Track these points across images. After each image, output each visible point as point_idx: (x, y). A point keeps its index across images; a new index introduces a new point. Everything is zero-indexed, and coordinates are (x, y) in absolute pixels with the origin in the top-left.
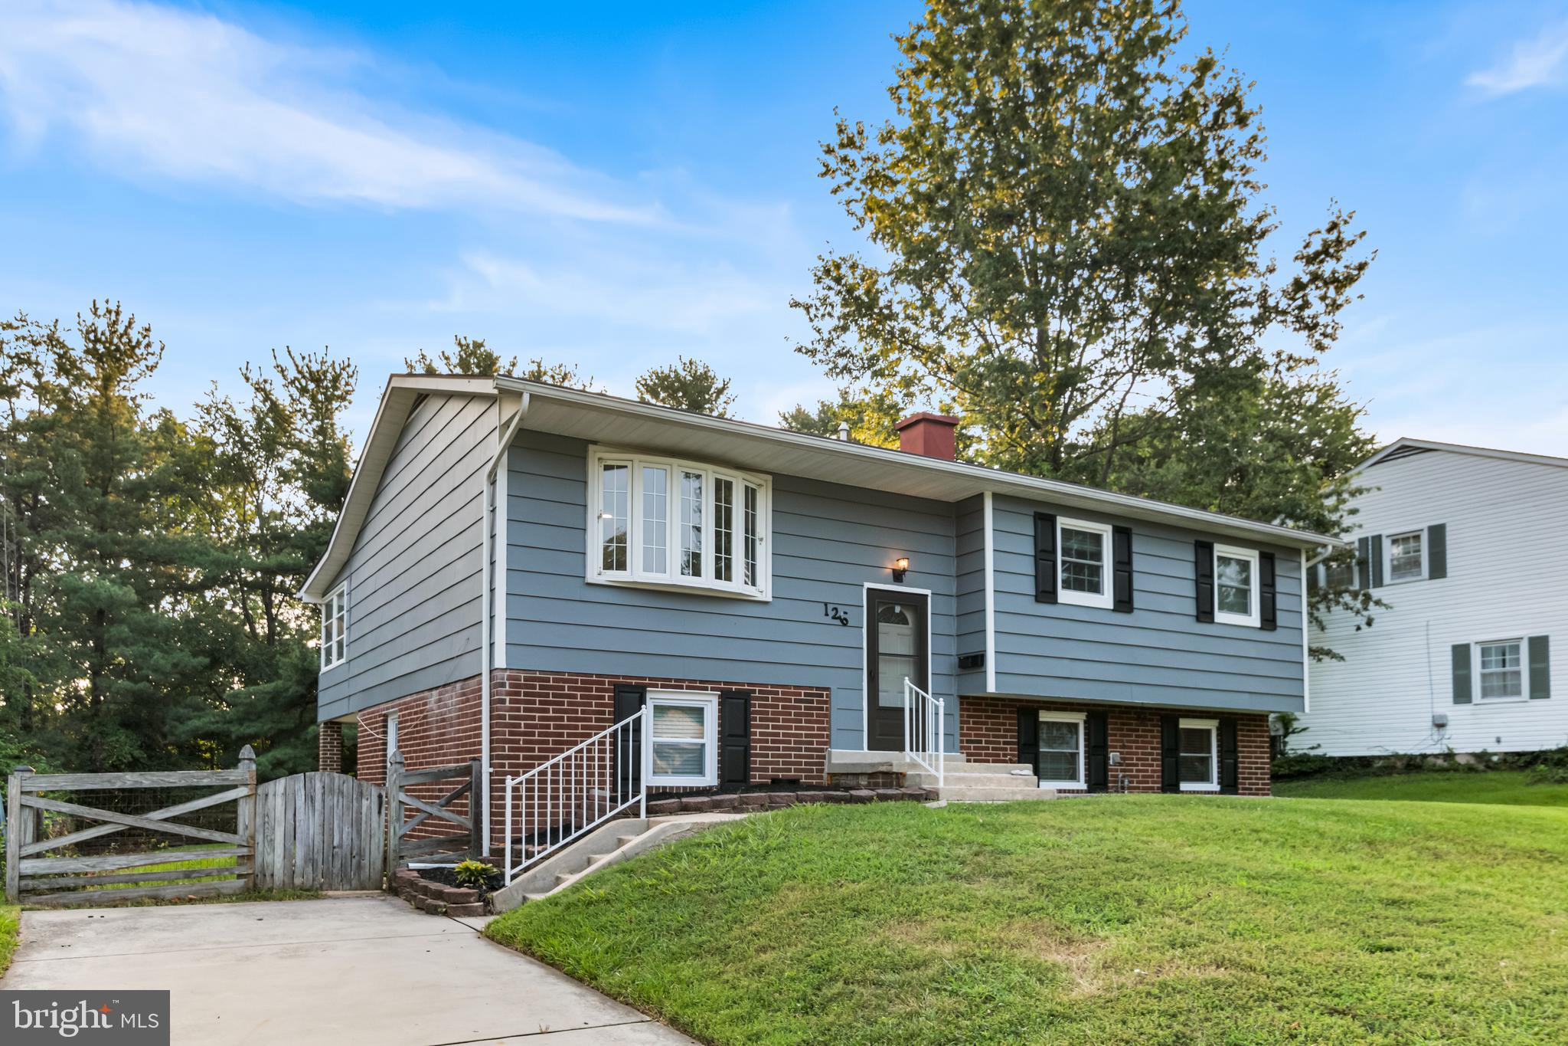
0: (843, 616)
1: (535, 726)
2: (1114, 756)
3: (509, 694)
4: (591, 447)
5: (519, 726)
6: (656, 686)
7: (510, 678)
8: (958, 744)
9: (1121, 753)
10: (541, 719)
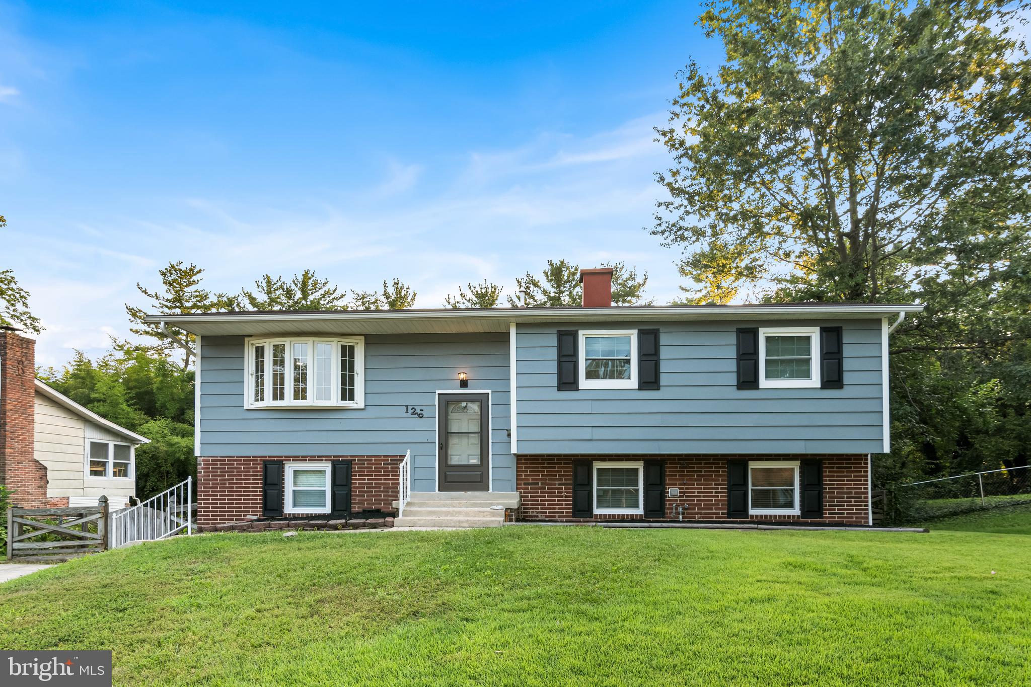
0: (419, 412)
1: (218, 484)
2: (673, 491)
3: (203, 468)
4: (246, 339)
5: (209, 484)
6: (290, 460)
7: (203, 461)
8: (515, 486)
9: (680, 488)
10: (221, 480)
